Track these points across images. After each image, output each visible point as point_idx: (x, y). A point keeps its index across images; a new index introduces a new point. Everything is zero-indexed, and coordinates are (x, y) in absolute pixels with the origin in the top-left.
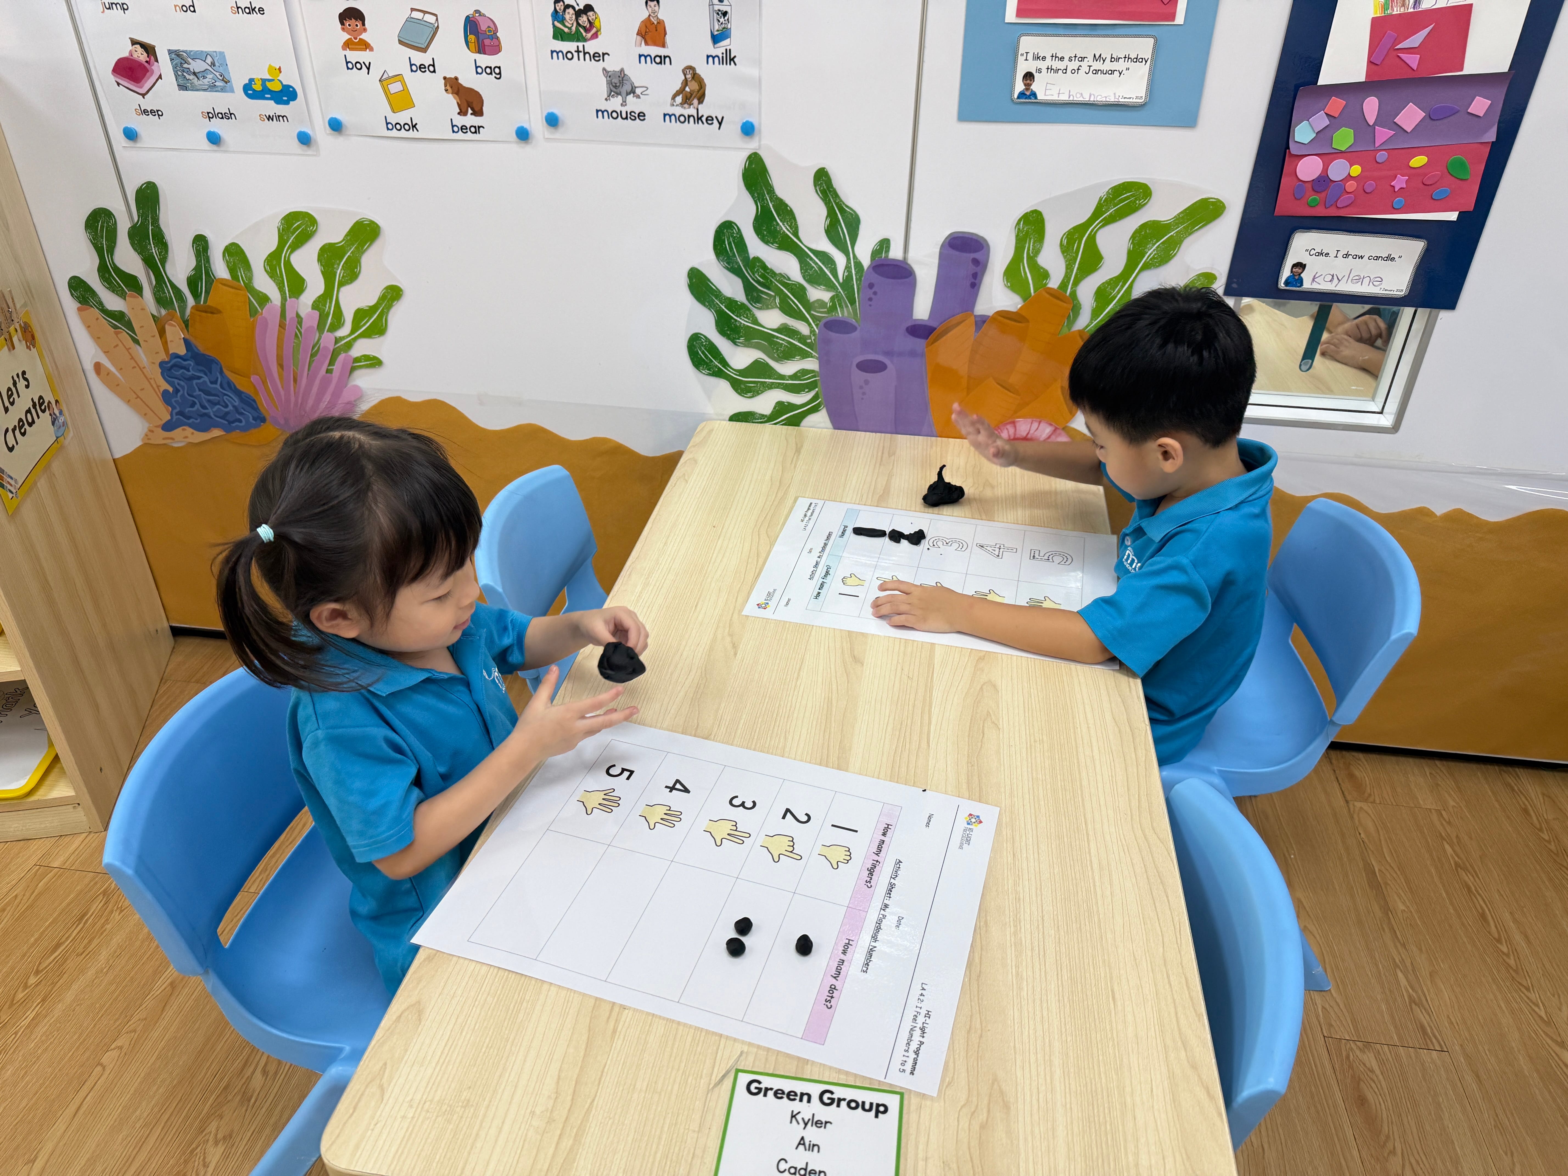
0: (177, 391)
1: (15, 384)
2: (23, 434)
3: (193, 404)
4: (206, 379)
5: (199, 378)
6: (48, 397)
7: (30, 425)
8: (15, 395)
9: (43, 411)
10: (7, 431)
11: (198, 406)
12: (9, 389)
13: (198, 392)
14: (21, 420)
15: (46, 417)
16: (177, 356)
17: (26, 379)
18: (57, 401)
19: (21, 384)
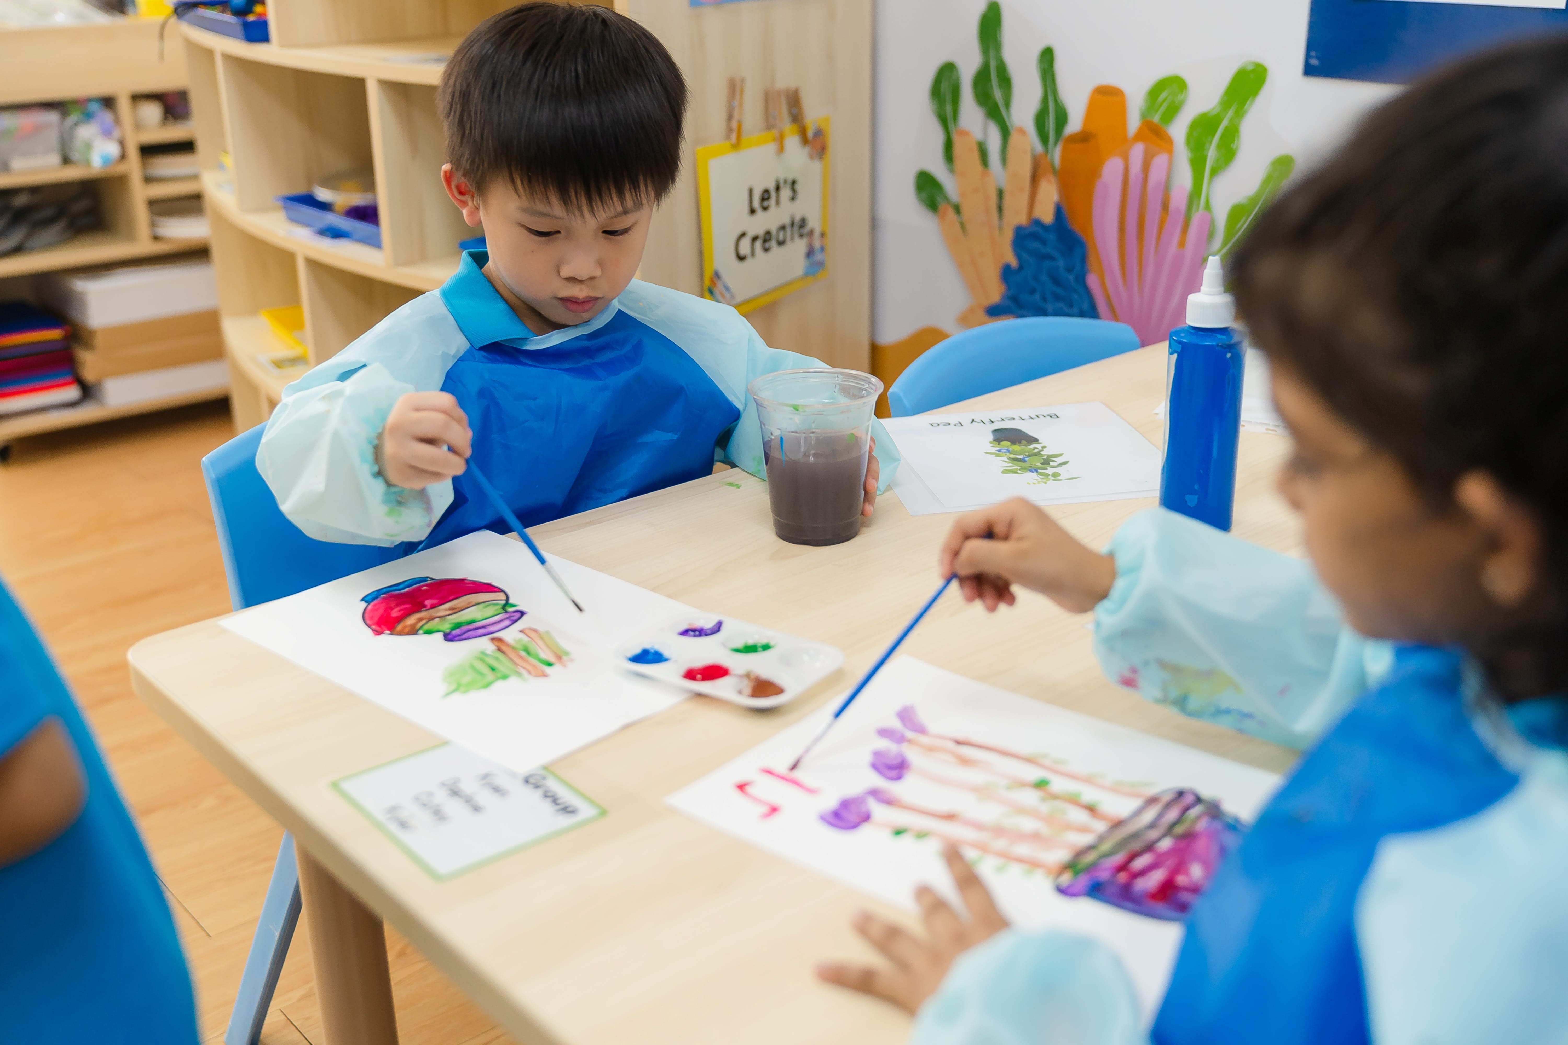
0: (1021, 268)
1: (778, 188)
2: (766, 250)
3: (1033, 292)
4: (1061, 263)
5: (1053, 258)
6: (814, 223)
7: (781, 243)
8: (773, 201)
9: (801, 236)
10: (743, 235)
11: (1037, 297)
12: (766, 191)
13: (1044, 278)
14: (768, 233)
15: (799, 246)
16: (1038, 223)
17: (794, 190)
18: (823, 235)
19: (786, 193)
